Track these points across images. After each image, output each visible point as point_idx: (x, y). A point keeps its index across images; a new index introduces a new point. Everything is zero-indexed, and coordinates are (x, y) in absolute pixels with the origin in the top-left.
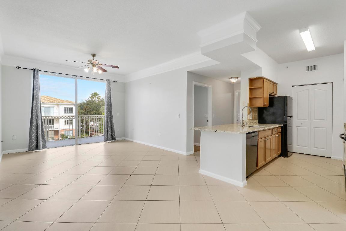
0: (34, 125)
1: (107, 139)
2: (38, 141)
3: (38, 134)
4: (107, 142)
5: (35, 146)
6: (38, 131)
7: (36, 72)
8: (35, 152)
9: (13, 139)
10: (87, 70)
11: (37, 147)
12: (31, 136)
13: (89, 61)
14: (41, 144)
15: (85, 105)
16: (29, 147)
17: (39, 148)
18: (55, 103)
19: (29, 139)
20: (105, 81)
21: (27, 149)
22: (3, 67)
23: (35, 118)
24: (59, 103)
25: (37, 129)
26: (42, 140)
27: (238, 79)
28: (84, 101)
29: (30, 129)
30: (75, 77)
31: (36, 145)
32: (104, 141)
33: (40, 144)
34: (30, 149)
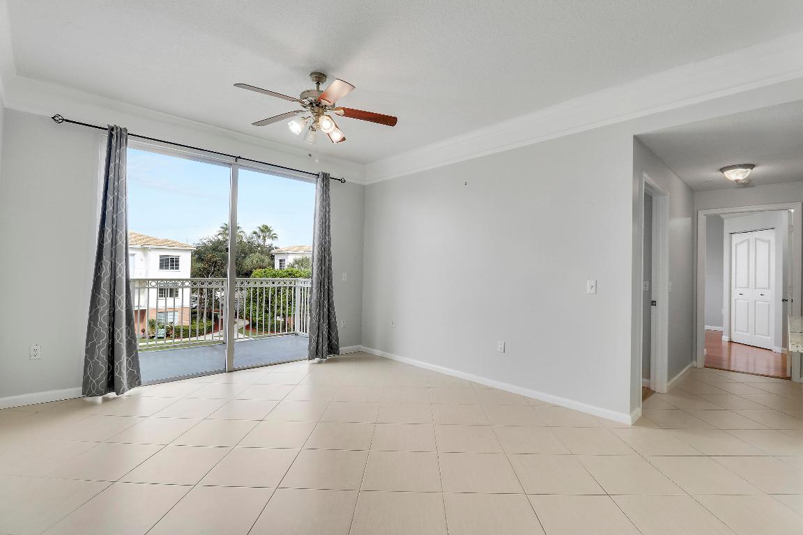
0: (103, 312)
1: (316, 353)
2: (117, 364)
3: (117, 341)
4: (317, 360)
5: (104, 381)
6: (117, 330)
7: (116, 137)
8: (106, 400)
9: (33, 357)
10: (296, 127)
11: (112, 384)
12: (94, 345)
13: (304, 95)
14: (124, 372)
15: (208, 251)
16: (86, 384)
17: (116, 386)
18: (139, 246)
19: (86, 357)
20: (314, 178)
21: (77, 391)
22: (7, 112)
23: (108, 286)
24: (148, 246)
25: (112, 324)
26: (127, 360)
27: (754, 169)
28: (205, 241)
29: (89, 324)
30: (232, 160)
31: (108, 375)
32: (310, 359)
33: (120, 373)
34: (88, 390)
